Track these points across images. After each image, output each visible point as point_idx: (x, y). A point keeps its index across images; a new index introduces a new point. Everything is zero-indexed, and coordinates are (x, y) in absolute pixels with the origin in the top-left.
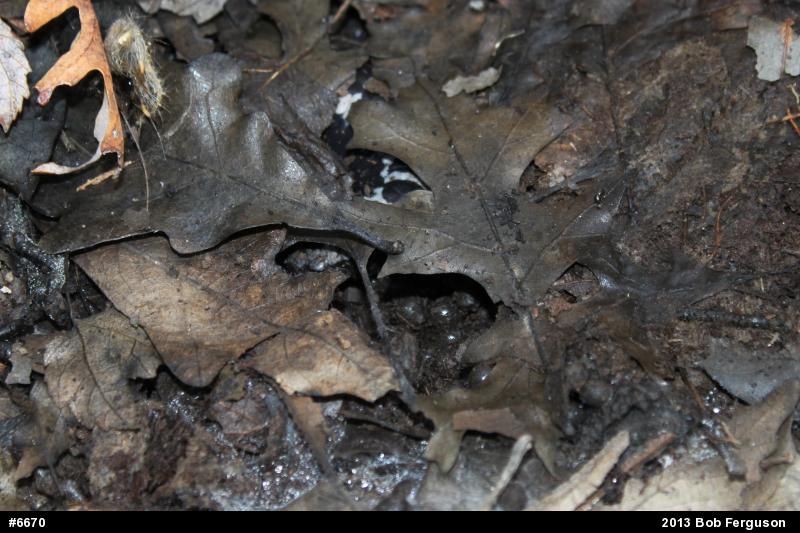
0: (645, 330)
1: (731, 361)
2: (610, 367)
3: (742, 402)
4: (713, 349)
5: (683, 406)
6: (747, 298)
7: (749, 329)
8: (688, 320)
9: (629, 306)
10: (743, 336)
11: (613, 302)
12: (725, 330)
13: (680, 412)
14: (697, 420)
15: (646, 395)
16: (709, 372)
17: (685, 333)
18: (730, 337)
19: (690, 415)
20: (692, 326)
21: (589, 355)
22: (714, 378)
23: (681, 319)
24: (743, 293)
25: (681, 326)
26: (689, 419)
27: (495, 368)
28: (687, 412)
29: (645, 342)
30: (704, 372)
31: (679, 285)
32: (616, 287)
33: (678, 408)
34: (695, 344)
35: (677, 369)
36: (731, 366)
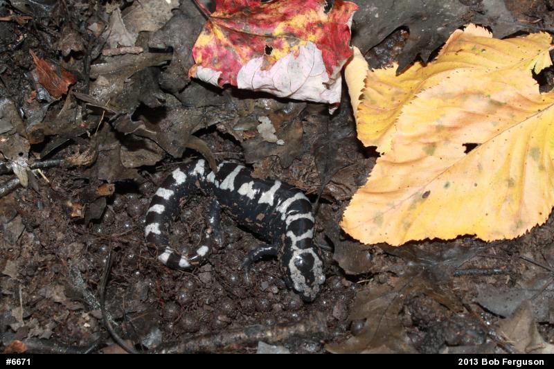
0: (438, 285)
1: (490, 296)
2: (435, 312)
3: (502, 317)
4: (478, 290)
5: (476, 326)
6: (488, 259)
7: (493, 275)
8: (458, 276)
9: (426, 274)
10: (491, 280)
11: (417, 273)
12: (480, 279)
13: (475, 330)
14: (486, 333)
15: (457, 325)
16: (481, 304)
17: (459, 284)
18: (484, 282)
19: (481, 330)
20: (462, 279)
21: (422, 308)
22: (485, 306)
23: (454, 276)
24: (484, 257)
25: (456, 280)
26: (481, 332)
27: (367, 321)
28: (478, 329)
29: (442, 292)
30: (478, 304)
31: (448, 258)
32: (416, 264)
33: (474, 328)
34: (466, 289)
35: (463, 305)
36: (491, 298)
